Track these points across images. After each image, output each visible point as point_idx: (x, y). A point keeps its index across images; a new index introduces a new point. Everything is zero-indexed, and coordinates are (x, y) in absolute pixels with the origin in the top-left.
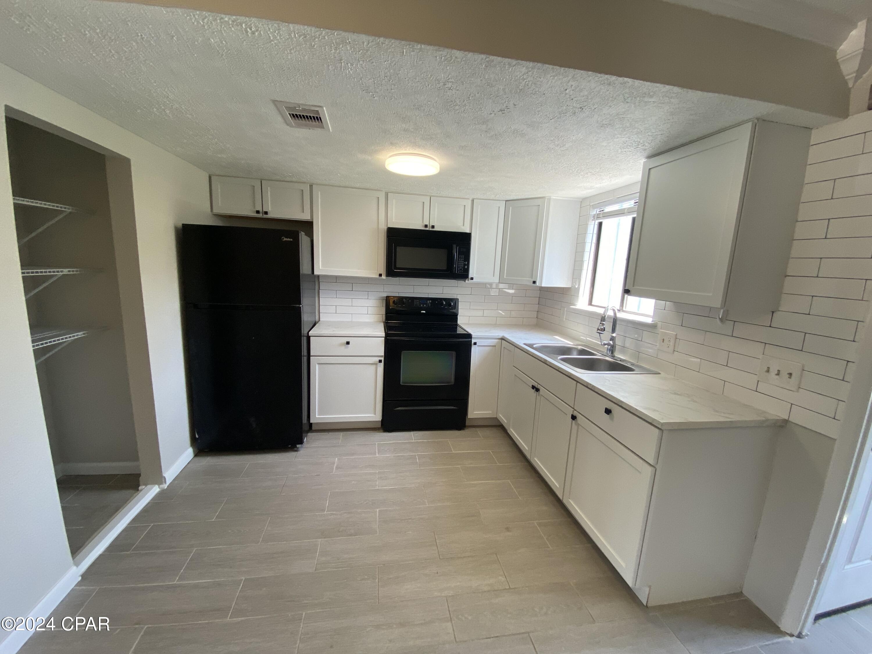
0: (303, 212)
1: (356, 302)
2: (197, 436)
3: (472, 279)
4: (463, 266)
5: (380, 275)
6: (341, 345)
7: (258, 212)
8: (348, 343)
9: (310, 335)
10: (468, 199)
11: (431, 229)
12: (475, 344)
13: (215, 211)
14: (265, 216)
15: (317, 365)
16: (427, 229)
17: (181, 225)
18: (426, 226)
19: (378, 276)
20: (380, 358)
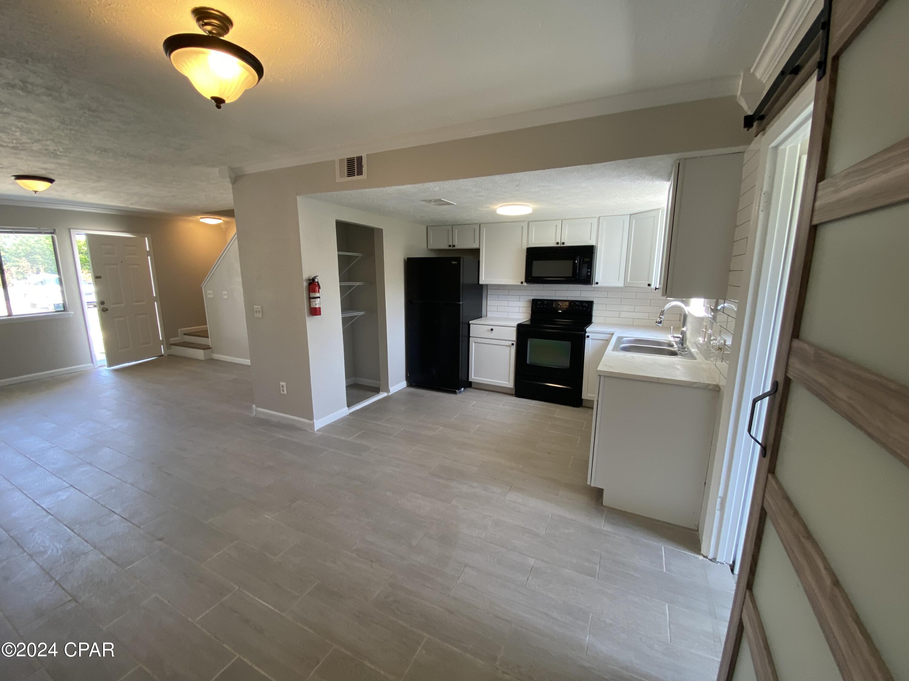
0: (475, 243)
1: (512, 304)
2: (408, 375)
3: (597, 283)
4: (586, 273)
5: (522, 283)
6: (488, 331)
7: (450, 246)
8: (492, 330)
9: (470, 323)
10: (595, 217)
11: (562, 245)
12: (588, 337)
13: (429, 247)
14: (454, 248)
15: (473, 343)
16: (559, 245)
17: (406, 259)
18: (558, 243)
19: (520, 284)
20: (513, 342)
